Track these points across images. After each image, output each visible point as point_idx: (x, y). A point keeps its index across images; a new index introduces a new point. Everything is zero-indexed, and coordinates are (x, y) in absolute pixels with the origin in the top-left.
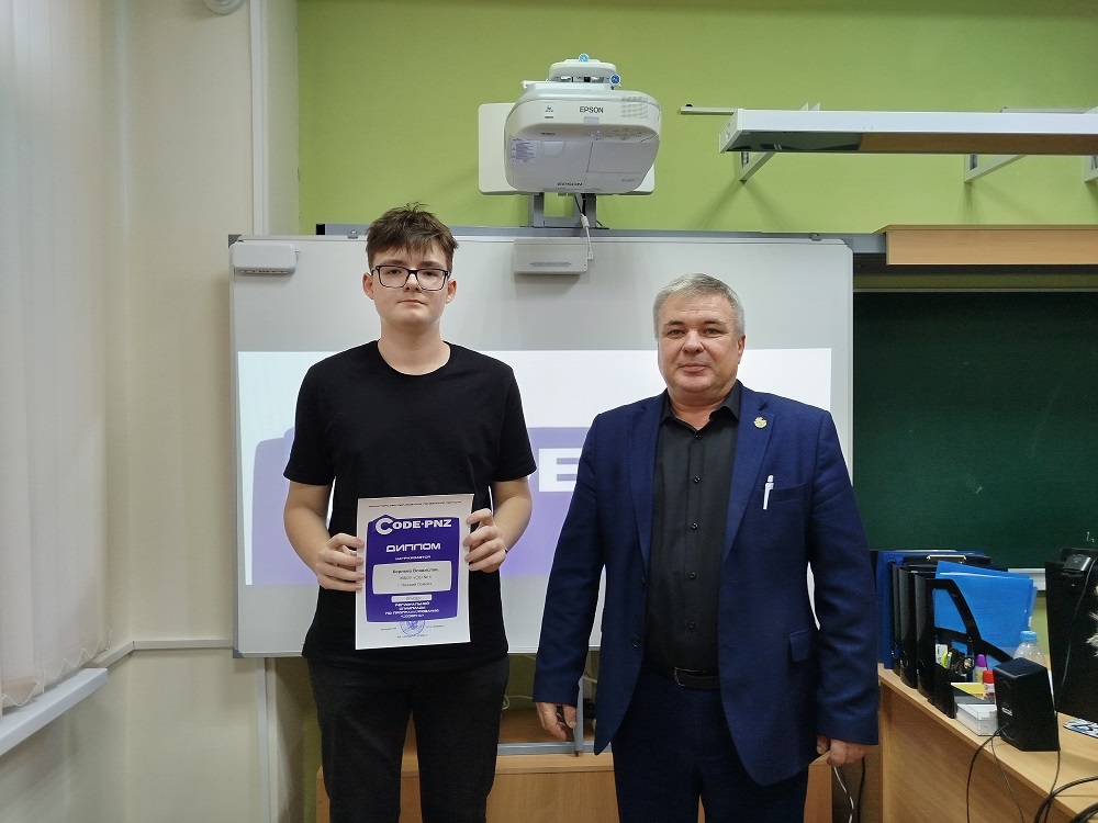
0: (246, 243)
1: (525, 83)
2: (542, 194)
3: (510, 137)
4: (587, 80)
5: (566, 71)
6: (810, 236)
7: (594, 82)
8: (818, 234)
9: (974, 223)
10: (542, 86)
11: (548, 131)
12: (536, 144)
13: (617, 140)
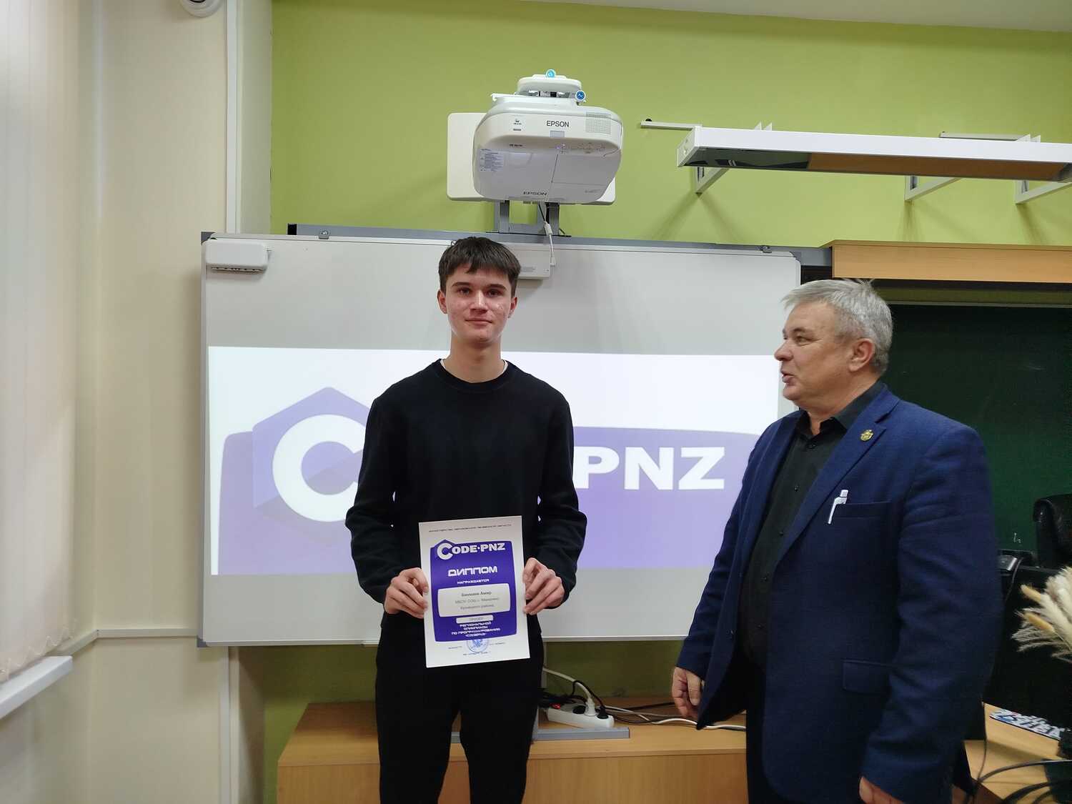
0: (218, 241)
1: (495, 96)
2: (507, 202)
3: (479, 147)
4: (554, 95)
5: (534, 86)
6: (761, 248)
7: (560, 97)
8: (769, 247)
9: (913, 240)
10: (509, 99)
11: (516, 143)
12: (503, 154)
13: (582, 154)
